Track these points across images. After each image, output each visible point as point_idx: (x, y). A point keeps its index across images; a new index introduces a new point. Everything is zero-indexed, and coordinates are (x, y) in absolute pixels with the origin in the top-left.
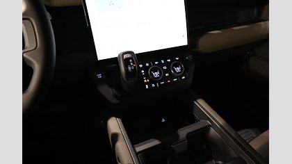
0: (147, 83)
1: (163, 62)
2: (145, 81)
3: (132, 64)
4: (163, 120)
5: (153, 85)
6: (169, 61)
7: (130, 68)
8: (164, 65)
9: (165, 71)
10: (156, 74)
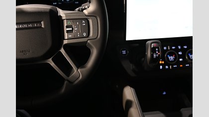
0: (162, 64)
1: (179, 47)
2: (161, 62)
3: (157, 52)
4: (164, 93)
5: (167, 67)
6: (186, 47)
7: (155, 55)
8: (180, 50)
9: (180, 56)
10: (171, 58)
